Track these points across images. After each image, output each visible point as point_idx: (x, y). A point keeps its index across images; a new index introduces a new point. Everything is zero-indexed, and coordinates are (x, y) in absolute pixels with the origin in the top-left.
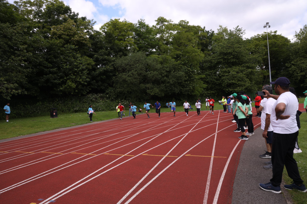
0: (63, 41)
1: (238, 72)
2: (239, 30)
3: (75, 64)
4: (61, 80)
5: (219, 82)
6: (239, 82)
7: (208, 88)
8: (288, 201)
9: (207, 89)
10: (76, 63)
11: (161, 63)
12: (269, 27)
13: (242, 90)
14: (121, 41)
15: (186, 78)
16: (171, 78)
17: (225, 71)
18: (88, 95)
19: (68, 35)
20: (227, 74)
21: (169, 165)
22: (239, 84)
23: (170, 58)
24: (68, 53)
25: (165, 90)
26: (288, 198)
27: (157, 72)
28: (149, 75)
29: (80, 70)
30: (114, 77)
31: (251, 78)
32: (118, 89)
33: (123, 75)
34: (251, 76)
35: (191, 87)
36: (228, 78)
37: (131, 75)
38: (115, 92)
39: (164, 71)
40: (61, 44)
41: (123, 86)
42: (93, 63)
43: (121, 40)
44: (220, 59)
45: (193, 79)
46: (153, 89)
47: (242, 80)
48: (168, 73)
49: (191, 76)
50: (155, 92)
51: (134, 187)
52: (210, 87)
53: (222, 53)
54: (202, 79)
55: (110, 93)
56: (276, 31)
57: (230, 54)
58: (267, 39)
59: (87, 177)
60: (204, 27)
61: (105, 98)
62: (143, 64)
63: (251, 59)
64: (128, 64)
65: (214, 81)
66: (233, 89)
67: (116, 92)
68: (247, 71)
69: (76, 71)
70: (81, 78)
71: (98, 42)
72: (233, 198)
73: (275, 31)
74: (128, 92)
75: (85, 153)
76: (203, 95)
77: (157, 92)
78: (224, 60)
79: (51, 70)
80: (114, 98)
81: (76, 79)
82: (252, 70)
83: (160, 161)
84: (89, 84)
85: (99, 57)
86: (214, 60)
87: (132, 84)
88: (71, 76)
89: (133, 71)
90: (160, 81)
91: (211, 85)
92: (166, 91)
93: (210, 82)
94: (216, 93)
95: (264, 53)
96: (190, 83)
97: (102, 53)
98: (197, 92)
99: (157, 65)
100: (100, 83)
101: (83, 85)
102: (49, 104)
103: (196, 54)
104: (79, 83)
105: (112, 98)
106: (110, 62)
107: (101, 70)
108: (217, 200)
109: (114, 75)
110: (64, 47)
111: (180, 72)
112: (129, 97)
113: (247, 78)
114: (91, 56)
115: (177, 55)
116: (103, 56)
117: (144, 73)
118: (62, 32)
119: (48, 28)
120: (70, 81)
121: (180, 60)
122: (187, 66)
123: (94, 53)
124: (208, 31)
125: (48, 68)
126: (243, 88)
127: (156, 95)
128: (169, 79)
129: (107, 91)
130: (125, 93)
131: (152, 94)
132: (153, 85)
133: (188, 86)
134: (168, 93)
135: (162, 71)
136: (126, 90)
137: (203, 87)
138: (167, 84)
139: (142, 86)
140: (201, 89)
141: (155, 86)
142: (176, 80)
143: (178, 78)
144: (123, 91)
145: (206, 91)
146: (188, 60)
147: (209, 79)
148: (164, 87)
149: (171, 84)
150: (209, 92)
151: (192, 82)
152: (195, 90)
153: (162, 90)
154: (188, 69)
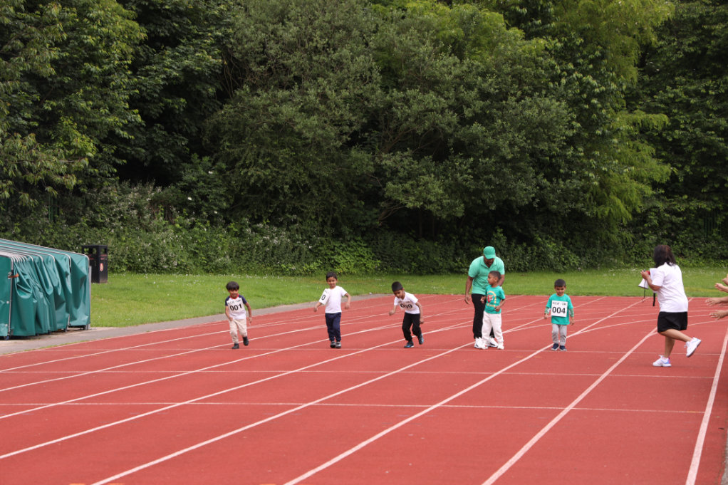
7: (675, 180)
9: (669, 188)
11: (457, 48)
15: (572, 128)
16: (504, 130)
25: (473, 187)
27: (442, 99)
28: (401, 110)
35: (591, 175)
38: (225, 181)
39: (474, 93)
45: (603, 135)
46: (416, 177)
48: (488, 102)
49: (594, 116)
50: (424, 194)
52: (686, 176)
54: (644, 131)
55: (201, 183)
65: (710, 146)
67: (234, 183)
74: (293, 185)
77: (437, 194)
80: (221, 210)
87: (320, 148)
90: (452, 142)
91: (694, 162)
92: (477, 192)
93: (690, 147)
94: (717, 210)
96: (589, 155)
98: (618, 201)
99: (438, 57)
105: (209, 210)
112: (294, 211)
117: (378, 97)
121: (544, 30)
122: (576, 65)
127: (430, 211)
128: (493, 136)
129: (189, 177)
130: (281, 191)
131: (410, 205)
132: (414, 160)
133: (575, 172)
134: (483, 201)
135: (462, 95)
136: (285, 175)
137: (650, 179)
138: (485, 158)
139: (357, 159)
140: (641, 186)
141: (427, 167)
142: (527, 139)
143: (534, 128)
144: (273, 181)
145: (662, 197)
146: (582, 33)
147: (685, 129)
148: (469, 174)
149: (503, 159)
150: (679, 202)
151: (597, 153)
152: (608, 194)
153: (458, 185)
154: (580, 80)
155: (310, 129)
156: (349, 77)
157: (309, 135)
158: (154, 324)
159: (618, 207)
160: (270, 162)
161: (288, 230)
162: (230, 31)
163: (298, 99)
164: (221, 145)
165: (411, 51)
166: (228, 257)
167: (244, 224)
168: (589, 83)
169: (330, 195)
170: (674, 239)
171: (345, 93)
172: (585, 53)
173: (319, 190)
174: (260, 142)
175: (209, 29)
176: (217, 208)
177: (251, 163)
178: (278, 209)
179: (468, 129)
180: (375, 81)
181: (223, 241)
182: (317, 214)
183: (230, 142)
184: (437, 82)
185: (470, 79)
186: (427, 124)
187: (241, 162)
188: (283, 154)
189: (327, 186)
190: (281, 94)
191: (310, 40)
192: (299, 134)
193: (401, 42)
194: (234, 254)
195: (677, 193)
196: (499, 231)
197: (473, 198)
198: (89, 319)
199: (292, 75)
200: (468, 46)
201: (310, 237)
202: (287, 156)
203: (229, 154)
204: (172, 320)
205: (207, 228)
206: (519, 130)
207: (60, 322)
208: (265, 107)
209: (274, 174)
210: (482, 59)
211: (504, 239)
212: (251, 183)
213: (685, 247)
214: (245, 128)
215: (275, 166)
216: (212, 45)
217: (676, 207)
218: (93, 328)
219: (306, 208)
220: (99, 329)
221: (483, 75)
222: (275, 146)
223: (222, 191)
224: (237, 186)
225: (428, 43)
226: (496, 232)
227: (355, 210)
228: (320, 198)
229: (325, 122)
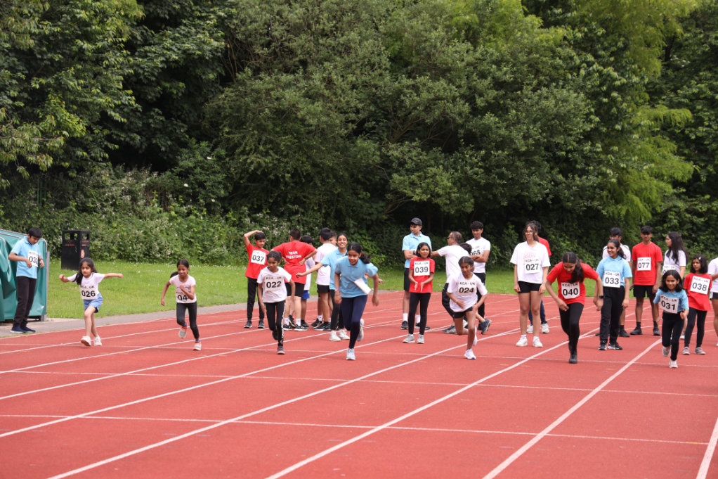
7: (697, 179)
9: (691, 188)
11: (471, 35)
15: (591, 121)
16: (518, 122)
25: (483, 182)
27: (454, 87)
28: (410, 99)
35: (608, 171)
38: (224, 168)
39: (486, 82)
45: (622, 131)
46: (424, 169)
48: (502, 92)
49: (614, 110)
50: (432, 187)
52: (709, 175)
54: (666, 127)
55: (198, 170)
67: (233, 170)
74: (295, 174)
77: (444, 188)
80: (218, 199)
87: (324, 136)
90: (462, 132)
92: (489, 186)
93: (714, 146)
96: (606, 151)
98: (637, 199)
99: (450, 44)
111: (564, 92)
112: (296, 201)
122: (596, 56)
127: (437, 205)
128: (507, 128)
129: (186, 162)
130: (282, 180)
131: (416, 198)
132: (422, 150)
133: (592, 168)
134: (495, 196)
135: (474, 83)
136: (287, 163)
137: (671, 177)
138: (497, 151)
139: (363, 149)
140: (662, 184)
141: (435, 159)
142: (543, 131)
143: (549, 120)
144: (273, 169)
145: (683, 196)
146: (603, 24)
147: (709, 126)
148: (480, 167)
149: (516, 152)
150: (701, 202)
151: (616, 148)
152: (626, 192)
153: (468, 179)
154: (600, 72)
155: (314, 115)
156: (357, 62)
157: (313, 121)
158: (123, 316)
159: (637, 206)
160: (271, 149)
161: (289, 220)
162: (234, 11)
163: (303, 83)
164: (220, 130)
165: (422, 36)
166: (225, 247)
167: (243, 213)
168: (609, 75)
169: (334, 186)
170: (695, 240)
171: (351, 78)
172: (606, 44)
173: (323, 180)
174: (261, 128)
175: (212, 10)
176: (214, 196)
177: (251, 149)
178: (279, 199)
179: (481, 119)
180: (384, 67)
181: (220, 230)
182: (320, 205)
183: (230, 126)
184: (449, 70)
185: (484, 67)
186: (437, 113)
187: (241, 148)
188: (285, 141)
189: (331, 176)
190: (285, 78)
191: (318, 22)
192: (303, 120)
193: (412, 28)
194: (232, 245)
195: (698, 193)
196: (511, 227)
197: (484, 192)
198: (45, 309)
199: (297, 59)
200: (483, 34)
201: (312, 229)
202: (289, 144)
203: (228, 140)
204: (143, 312)
205: (204, 216)
206: (535, 121)
207: (8, 312)
208: (268, 91)
209: (275, 162)
210: (497, 47)
211: (515, 236)
212: (250, 171)
213: (706, 249)
214: (246, 113)
215: (276, 153)
216: (215, 26)
217: (698, 207)
218: (50, 319)
219: (308, 198)
220: (57, 320)
221: (498, 63)
222: (277, 133)
223: (220, 177)
224: (236, 174)
225: (440, 28)
226: (508, 228)
227: (359, 201)
228: (323, 188)
229: (330, 108)
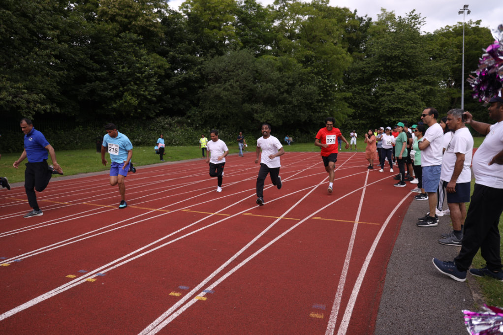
0: (119, 26)
1: (407, 91)
2: (415, 18)
3: (138, 65)
4: (114, 92)
5: (375, 106)
6: (409, 107)
7: (355, 114)
8: (475, 293)
9: (354, 117)
10: (140, 64)
11: (280, 70)
12: (469, 12)
13: (412, 120)
14: (215, 30)
15: (320, 97)
16: (295, 96)
17: (386, 88)
18: (158, 118)
19: (126, 17)
20: (388, 93)
21: (285, 231)
22: (408, 110)
23: (295, 61)
24: (125, 47)
25: (284, 115)
26: (474, 289)
27: (273, 85)
28: (259, 90)
29: (145, 76)
30: (201, 91)
31: (429, 101)
32: (206, 109)
33: (215, 87)
34: (431, 98)
35: (327, 111)
36: (389, 100)
37: (229, 87)
38: (201, 115)
39: (284, 84)
40: (115, 32)
41: (215, 106)
42: (168, 66)
43: (215, 27)
44: (379, 66)
45: (331, 100)
46: (264, 112)
47: (414, 103)
48: (290, 87)
49: (328, 93)
50: (267, 118)
51: (229, 261)
52: (359, 113)
53: (383, 56)
54: (346, 99)
55: (193, 116)
56: (480, 21)
57: (397, 58)
58: (462, 34)
59: (155, 242)
60: (356, 11)
61: (185, 124)
62: (249, 69)
63: (431, 68)
64: (224, 70)
65: (366, 104)
66: (397, 119)
67: (203, 115)
68: (423, 89)
69: (139, 77)
70: (146, 90)
71: (175, 31)
72: (386, 284)
73: (477, 21)
74: (223, 116)
75: (151, 208)
76: (346, 126)
77: (271, 117)
78: (385, 69)
79: (99, 74)
80: (200, 125)
81: (139, 90)
82: (432, 87)
83: (271, 225)
84: (160, 99)
85: (177, 55)
86: (369, 67)
87: (230, 103)
88: (131, 85)
89: (232, 80)
90: (277, 100)
91: (361, 109)
92: (286, 117)
93: (360, 105)
94: (367, 124)
95: (455, 58)
96: (326, 105)
97: (182, 50)
99: (272, 72)
100: (177, 99)
101: (150, 102)
102: (95, 130)
103: (339, 56)
104: (143, 97)
105: (196, 125)
106: (195, 65)
107: (180, 77)
108: (360, 286)
109: (201, 87)
110: (120, 37)
111: (310, 86)
112: (225, 124)
113: (422, 100)
114: (163, 54)
115: (306, 57)
116: (183, 54)
117: (250, 85)
118: (117, 11)
119: (93, 4)
120: (129, 95)
121: (311, 65)
122: (322, 77)
123: (168, 49)
124: (362, 18)
125: (93, 71)
126: (414, 117)
128: (291, 98)
129: (189, 114)
130: (218, 118)
132: (264, 106)
133: (322, 111)
134: (289, 120)
135: (280, 84)
136: (220, 112)
137: (347, 114)
138: (288, 105)
139: (246, 107)
140: (344, 116)
141: (268, 108)
142: (303, 99)
143: (305, 95)
144: (215, 114)
145: (351, 120)
146: (324, 67)
147: (358, 100)
148: (283, 110)
149: (295, 105)
150: (357, 121)
151: (329, 105)
153: (279, 114)
154: (323, 81)
155: (226, 96)
157: (226, 98)
163: (223, 86)
164: (199, 103)
165: (263, 70)
168: (326, 82)
169: (237, 119)
172: (325, 73)
173: (233, 117)
178: (219, 124)
179: (283, 95)
180: (250, 80)
183: (202, 102)
184: (272, 80)
185: (283, 79)
186: (267, 93)
188: (219, 105)
189: (236, 116)
190: (218, 85)
192: (223, 98)
193: (260, 68)
195: (356, 118)
199: (222, 79)
200: (284, 69)
203: (202, 106)
206: (301, 96)
208: (212, 90)
209: (216, 112)
211: (299, 133)
212: (208, 115)
215: (216, 109)
217: (356, 123)
219: (229, 123)
221: (288, 78)
223: (200, 118)
228: (234, 120)
229: (232, 94)
